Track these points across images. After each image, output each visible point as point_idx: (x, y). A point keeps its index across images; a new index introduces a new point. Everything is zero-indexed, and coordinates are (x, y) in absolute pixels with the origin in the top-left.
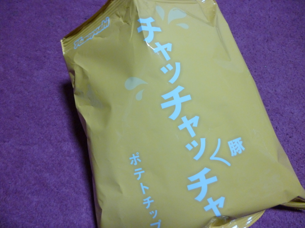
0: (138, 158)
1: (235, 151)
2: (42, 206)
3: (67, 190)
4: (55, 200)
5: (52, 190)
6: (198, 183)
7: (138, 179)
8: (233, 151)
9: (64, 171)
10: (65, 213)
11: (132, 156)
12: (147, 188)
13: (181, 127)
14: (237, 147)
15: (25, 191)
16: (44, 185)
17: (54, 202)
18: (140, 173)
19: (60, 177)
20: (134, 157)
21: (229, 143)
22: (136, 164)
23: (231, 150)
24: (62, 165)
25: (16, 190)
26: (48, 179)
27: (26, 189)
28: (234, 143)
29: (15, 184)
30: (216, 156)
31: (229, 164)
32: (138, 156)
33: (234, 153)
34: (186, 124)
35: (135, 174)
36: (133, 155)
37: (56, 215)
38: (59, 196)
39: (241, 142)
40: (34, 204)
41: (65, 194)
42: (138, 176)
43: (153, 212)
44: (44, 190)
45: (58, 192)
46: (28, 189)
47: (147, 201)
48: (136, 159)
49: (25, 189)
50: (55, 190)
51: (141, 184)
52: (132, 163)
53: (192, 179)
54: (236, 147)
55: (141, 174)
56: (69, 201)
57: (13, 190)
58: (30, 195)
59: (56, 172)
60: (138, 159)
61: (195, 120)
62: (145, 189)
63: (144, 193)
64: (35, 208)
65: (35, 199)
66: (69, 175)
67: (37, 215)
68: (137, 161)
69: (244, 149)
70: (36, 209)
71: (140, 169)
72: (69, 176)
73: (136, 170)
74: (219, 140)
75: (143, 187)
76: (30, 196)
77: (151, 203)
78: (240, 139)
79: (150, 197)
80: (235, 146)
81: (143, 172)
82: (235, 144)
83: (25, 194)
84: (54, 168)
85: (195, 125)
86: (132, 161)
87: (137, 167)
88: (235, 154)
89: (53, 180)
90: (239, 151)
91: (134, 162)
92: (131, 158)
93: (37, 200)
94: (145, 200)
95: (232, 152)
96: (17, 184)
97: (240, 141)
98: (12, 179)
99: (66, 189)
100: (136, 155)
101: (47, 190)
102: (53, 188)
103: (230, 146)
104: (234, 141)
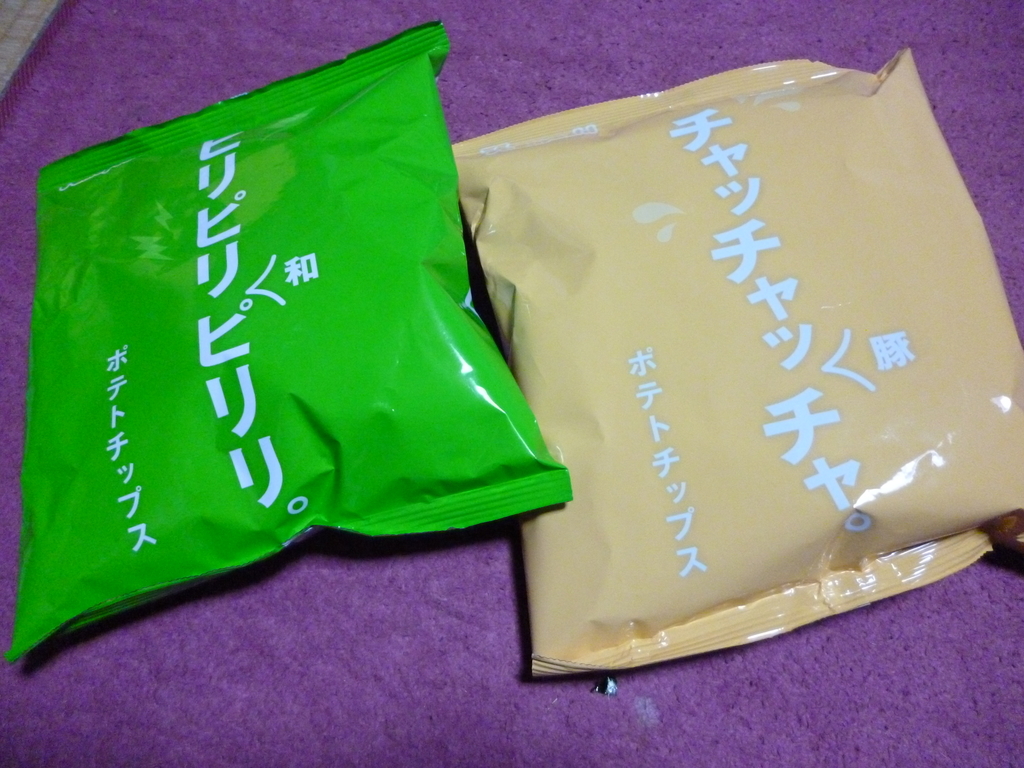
0: (651, 360)
1: (888, 360)
2: (260, 713)
3: (330, 668)
4: (296, 697)
5: (287, 668)
6: (790, 422)
7: (646, 406)
8: (884, 359)
9: (317, 610)
10: (325, 734)
11: (636, 356)
12: (666, 427)
13: (754, 298)
14: (895, 353)
15: (210, 670)
16: (262, 653)
17: (294, 702)
18: (650, 394)
19: (307, 628)
20: (640, 358)
21: (873, 340)
22: (643, 372)
23: (879, 356)
24: (311, 594)
25: (185, 666)
26: (272, 635)
27: (212, 664)
28: (885, 342)
29: (182, 648)
30: (837, 365)
31: (871, 387)
32: (651, 356)
33: (885, 362)
34: (766, 292)
35: (639, 395)
36: (639, 353)
37: (302, 740)
38: (306, 683)
39: (906, 342)
40: (238, 706)
41: (323, 680)
42: (645, 399)
43: (675, 487)
44: (264, 667)
45: (303, 675)
46: (218, 665)
47: (662, 458)
48: (645, 361)
49: (209, 663)
50: (295, 666)
51: (652, 418)
52: (633, 372)
53: (775, 410)
54: (891, 352)
55: (655, 396)
56: (334, 698)
57: (177, 666)
58: (225, 681)
59: (295, 614)
60: (649, 363)
61: (788, 287)
62: (660, 430)
63: (657, 438)
64: (241, 720)
65: (241, 692)
66: (333, 621)
67: (248, 740)
68: (648, 367)
69: (912, 357)
70: (245, 721)
71: (654, 384)
72: (332, 625)
73: (642, 387)
74: (847, 333)
75: (655, 426)
76: (224, 684)
77: (673, 465)
78: (903, 334)
79: (670, 450)
80: (888, 349)
81: (659, 390)
82: (888, 345)
83: (211, 677)
84: (288, 603)
85: (788, 296)
86: (635, 367)
87: (646, 379)
88: (889, 366)
89: (289, 639)
90: (899, 360)
91: (639, 369)
92: (631, 361)
93: (244, 696)
94: (657, 456)
95: (880, 362)
96: (187, 648)
97: (902, 339)
98: (171, 635)
99: (325, 663)
100: (645, 353)
101: (271, 666)
102: (290, 660)
103: (876, 349)
104: (886, 337)
